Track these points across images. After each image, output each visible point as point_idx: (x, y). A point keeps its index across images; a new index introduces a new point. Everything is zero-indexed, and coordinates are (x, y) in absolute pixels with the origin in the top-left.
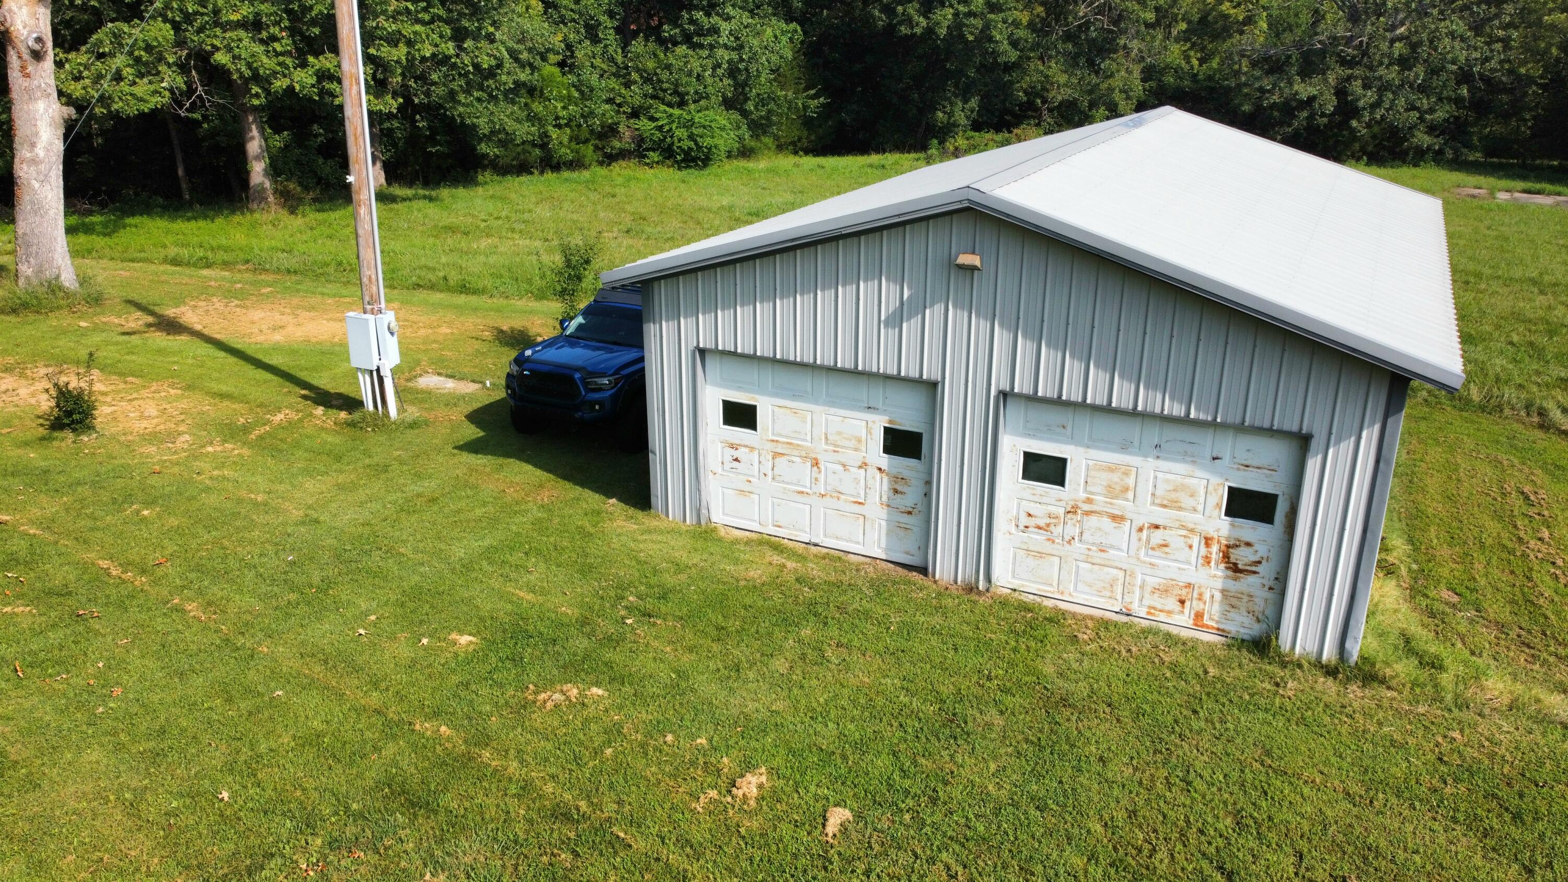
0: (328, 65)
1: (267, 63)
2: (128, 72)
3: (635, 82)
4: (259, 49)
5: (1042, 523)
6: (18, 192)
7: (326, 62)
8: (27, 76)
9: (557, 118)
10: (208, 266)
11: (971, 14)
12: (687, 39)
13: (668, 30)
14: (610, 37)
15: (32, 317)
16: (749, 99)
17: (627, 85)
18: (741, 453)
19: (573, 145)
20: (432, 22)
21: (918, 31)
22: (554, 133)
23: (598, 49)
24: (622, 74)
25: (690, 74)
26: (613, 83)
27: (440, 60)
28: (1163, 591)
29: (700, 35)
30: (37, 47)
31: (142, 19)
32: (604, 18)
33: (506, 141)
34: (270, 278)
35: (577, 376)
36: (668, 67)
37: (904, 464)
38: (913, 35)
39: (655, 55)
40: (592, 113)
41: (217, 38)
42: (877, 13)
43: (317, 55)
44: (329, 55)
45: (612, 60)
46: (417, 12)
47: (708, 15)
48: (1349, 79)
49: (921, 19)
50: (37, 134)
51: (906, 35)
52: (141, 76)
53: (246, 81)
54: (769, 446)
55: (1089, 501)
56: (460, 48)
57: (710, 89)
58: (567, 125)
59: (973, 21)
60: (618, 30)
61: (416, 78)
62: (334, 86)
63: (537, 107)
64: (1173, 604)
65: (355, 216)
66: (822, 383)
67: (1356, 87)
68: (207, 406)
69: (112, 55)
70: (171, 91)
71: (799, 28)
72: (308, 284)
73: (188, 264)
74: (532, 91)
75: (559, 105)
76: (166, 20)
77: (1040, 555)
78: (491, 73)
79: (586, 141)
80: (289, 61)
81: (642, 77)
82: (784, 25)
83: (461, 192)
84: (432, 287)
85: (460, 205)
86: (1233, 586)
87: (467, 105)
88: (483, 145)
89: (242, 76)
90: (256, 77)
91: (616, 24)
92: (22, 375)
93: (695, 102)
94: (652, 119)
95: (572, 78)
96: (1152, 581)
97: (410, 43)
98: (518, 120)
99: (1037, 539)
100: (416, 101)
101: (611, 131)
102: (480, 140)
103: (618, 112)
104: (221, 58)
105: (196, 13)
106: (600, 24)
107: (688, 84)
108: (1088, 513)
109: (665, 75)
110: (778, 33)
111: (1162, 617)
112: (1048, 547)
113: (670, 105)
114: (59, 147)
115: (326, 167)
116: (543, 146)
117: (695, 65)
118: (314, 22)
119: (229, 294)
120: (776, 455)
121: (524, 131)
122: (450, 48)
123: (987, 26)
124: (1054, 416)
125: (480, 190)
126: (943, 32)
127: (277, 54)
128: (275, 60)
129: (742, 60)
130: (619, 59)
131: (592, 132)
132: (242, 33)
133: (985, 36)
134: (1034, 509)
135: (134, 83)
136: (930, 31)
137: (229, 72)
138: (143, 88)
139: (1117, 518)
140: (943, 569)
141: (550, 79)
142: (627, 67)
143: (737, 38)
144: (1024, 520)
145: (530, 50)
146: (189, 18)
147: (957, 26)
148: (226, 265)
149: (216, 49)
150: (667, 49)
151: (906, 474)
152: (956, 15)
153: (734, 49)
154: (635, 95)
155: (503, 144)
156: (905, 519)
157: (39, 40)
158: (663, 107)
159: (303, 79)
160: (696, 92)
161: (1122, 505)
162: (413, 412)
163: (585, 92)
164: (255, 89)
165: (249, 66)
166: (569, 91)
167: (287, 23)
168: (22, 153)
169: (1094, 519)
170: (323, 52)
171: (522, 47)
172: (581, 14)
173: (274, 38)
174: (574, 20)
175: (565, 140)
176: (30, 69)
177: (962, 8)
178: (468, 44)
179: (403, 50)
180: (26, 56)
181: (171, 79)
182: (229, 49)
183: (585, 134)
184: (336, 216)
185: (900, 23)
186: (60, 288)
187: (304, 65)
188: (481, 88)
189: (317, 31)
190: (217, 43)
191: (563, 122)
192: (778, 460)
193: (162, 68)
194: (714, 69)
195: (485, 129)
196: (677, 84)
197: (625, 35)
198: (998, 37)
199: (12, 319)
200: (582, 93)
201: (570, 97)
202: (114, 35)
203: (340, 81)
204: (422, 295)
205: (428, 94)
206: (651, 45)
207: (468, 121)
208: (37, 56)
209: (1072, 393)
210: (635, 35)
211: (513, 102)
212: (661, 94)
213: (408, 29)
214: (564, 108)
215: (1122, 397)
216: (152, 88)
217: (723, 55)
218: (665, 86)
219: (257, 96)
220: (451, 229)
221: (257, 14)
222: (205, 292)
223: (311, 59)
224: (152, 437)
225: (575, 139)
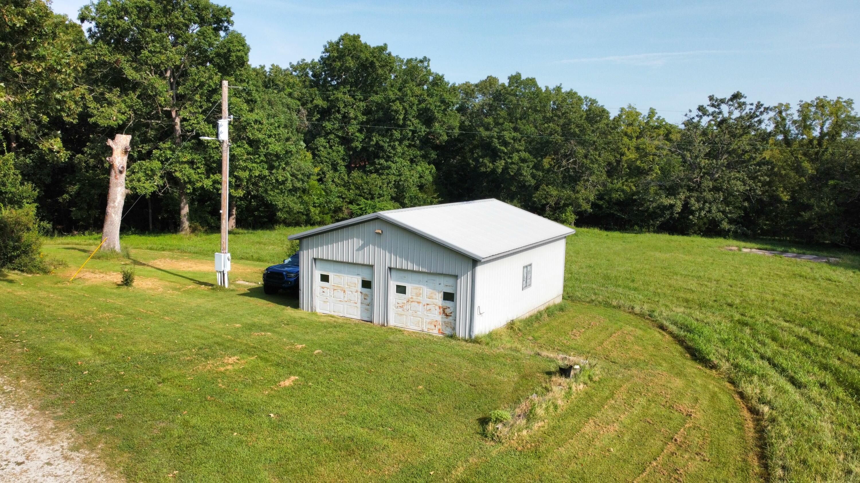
0: (218, 178)
1: (195, 177)
2: (143, 179)
3: (352, 189)
4: (192, 171)
5: (401, 305)
6: (106, 218)
7: (217, 177)
8: (117, 179)
9: (314, 203)
10: (164, 250)
11: (512, 163)
12: (377, 171)
13: (369, 168)
14: (343, 169)
15: (105, 260)
16: (405, 198)
17: (349, 190)
18: (325, 290)
19: (321, 215)
20: (260, 163)
21: (488, 170)
22: (312, 209)
23: (337, 174)
24: (346, 185)
25: (376, 186)
26: (342, 189)
27: (262, 177)
28: (431, 323)
29: (382, 170)
30: (122, 170)
31: (150, 159)
32: (340, 162)
33: (290, 211)
34: (187, 254)
35: (284, 273)
36: (367, 183)
37: (366, 291)
38: (486, 172)
39: (362, 177)
40: (330, 201)
41: (178, 167)
42: (471, 161)
43: (213, 174)
44: (218, 174)
45: (343, 179)
46: (255, 159)
47: (387, 161)
48: (689, 197)
49: (491, 165)
50: (116, 198)
51: (484, 172)
52: (147, 180)
53: (185, 183)
54: (332, 287)
55: (412, 298)
56: (270, 173)
57: (385, 193)
58: (319, 206)
59: (513, 166)
60: (346, 166)
61: (253, 184)
62: (219, 186)
63: (306, 198)
64: (433, 327)
65: (221, 237)
66: (346, 268)
67: (693, 201)
68: (167, 283)
69: (138, 172)
70: (158, 186)
71: (434, 167)
72: (201, 257)
73: (156, 250)
74: (304, 191)
75: (316, 198)
76: (159, 160)
77: (401, 315)
78: (283, 183)
79: (327, 214)
80: (203, 176)
81: (355, 187)
82: (427, 166)
83: (268, 232)
84: (247, 259)
85: (266, 236)
86: (446, 320)
87: (274, 196)
88: (279, 213)
89: (185, 181)
90: (190, 182)
91: (346, 164)
92: (106, 274)
93: (378, 198)
94: (358, 205)
95: (322, 186)
96: (428, 320)
97: (250, 170)
98: (295, 203)
99: (400, 310)
100: (252, 193)
101: (338, 210)
102: (278, 211)
103: (343, 202)
104: (178, 174)
105: (170, 158)
106: (338, 164)
107: (376, 190)
108: (412, 302)
109: (365, 186)
110: (424, 169)
111: (431, 331)
112: (403, 313)
113: (367, 199)
114: (123, 203)
115: (212, 220)
116: (307, 215)
117: (379, 183)
118: (214, 162)
119: (172, 258)
120: (334, 290)
121: (297, 207)
122: (266, 172)
123: (519, 169)
124: (402, 274)
125: (276, 232)
126: (500, 170)
127: (199, 174)
128: (197, 176)
129: (400, 180)
130: (346, 178)
131: (330, 210)
132: (186, 166)
133: (519, 173)
134: (400, 301)
135: (144, 183)
136: (494, 171)
137: (180, 179)
138: (147, 185)
139: (419, 303)
140: (376, 321)
141: (312, 187)
142: (349, 182)
143: (399, 171)
144: (397, 305)
145: (302, 174)
146: (167, 160)
147: (506, 169)
148: (170, 250)
149: (176, 171)
150: (367, 175)
151: (367, 293)
152: (506, 163)
153: (398, 176)
154: (351, 194)
155: (288, 212)
156: (367, 307)
157: (123, 167)
158: (363, 200)
159: (207, 183)
160: (379, 194)
161: (420, 299)
162: (233, 287)
163: (328, 192)
164: (189, 186)
165: (188, 177)
166: (321, 192)
167: (204, 162)
168: (110, 204)
169: (413, 304)
170: (216, 173)
171: (298, 173)
172: (330, 159)
173: (198, 168)
174: (326, 162)
175: (317, 212)
176: (118, 176)
177: (509, 161)
178: (274, 171)
179: (247, 173)
180: (117, 172)
181: (158, 181)
182: (181, 171)
183: (326, 211)
184: (214, 236)
185: (481, 166)
186: (115, 251)
187: (208, 177)
188: (278, 189)
189: (215, 165)
190: (177, 169)
191: (317, 205)
192: (335, 291)
193: (155, 177)
194: (388, 184)
195: (280, 206)
196: (370, 190)
197: (349, 169)
198: (525, 173)
199: (98, 260)
200: (326, 192)
201: (321, 195)
202: (140, 166)
203: (221, 184)
204: (243, 261)
205: (257, 191)
206: (361, 174)
207: (274, 203)
208: (121, 172)
209: (404, 267)
210: (354, 169)
211: (294, 195)
212: (363, 194)
213: (250, 165)
214: (318, 199)
215: (416, 268)
216: (151, 184)
217: (393, 178)
218: (365, 191)
219: (189, 189)
220: (260, 243)
221: (193, 159)
222: (164, 257)
223: (211, 176)
224: (151, 289)
225: (322, 212)
